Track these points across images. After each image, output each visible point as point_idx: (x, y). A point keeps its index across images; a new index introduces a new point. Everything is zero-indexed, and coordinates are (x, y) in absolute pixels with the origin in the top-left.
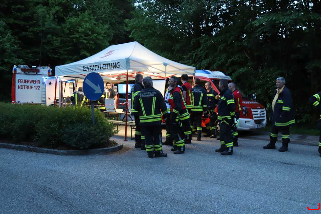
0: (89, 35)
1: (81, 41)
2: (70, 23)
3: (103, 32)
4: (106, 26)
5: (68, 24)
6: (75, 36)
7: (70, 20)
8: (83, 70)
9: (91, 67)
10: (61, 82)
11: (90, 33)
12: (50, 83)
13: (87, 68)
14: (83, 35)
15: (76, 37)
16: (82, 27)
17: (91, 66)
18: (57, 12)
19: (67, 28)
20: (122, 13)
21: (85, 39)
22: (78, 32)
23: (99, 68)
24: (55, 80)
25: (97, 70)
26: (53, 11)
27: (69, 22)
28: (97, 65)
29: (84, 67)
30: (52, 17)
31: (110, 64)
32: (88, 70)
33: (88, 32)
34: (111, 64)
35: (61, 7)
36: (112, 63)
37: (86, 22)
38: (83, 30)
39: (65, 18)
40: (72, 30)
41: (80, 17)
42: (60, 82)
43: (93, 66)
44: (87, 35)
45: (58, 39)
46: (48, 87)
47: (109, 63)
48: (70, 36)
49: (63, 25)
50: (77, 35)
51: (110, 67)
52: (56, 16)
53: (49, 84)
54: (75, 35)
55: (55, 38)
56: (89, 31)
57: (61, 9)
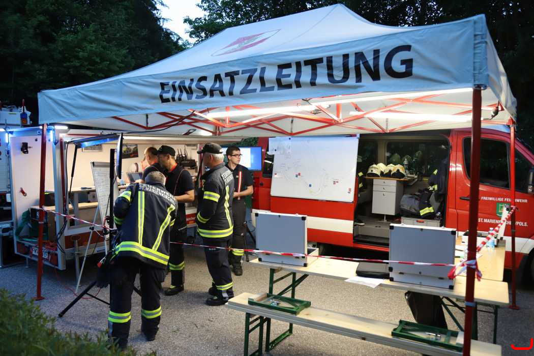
0: (97, 63)
1: (83, 72)
2: (64, 42)
3: (119, 60)
4: (124, 52)
5: (60, 43)
6: (72, 64)
7: (63, 39)
8: (161, 96)
9: (203, 83)
10: (61, 146)
11: (98, 60)
12: (25, 148)
13: (182, 88)
14: (86, 63)
15: (75, 67)
16: (83, 51)
17: (204, 78)
18: (41, 24)
19: (58, 51)
20: (146, 35)
21: (88, 70)
22: (77, 58)
23: (256, 85)
24: (40, 138)
25: (241, 93)
26: (34, 22)
27: (62, 41)
28: (237, 73)
29: (163, 85)
30: (31, 31)
31: (330, 60)
32: (185, 96)
33: (95, 58)
34: (338, 62)
35: (47, 17)
36: (346, 56)
37: (91, 42)
38: (86, 54)
39: (55, 35)
40: (66, 55)
41: (80, 36)
42: (56, 144)
43: (218, 78)
44: (93, 63)
45: (43, 68)
46: (17, 159)
47: (324, 55)
48: (65, 65)
49: (52, 46)
50: (77, 63)
51: (330, 76)
52: (38, 31)
53: (22, 150)
54: (72, 62)
55: (37, 66)
56: (97, 57)
57: (47, 19)
